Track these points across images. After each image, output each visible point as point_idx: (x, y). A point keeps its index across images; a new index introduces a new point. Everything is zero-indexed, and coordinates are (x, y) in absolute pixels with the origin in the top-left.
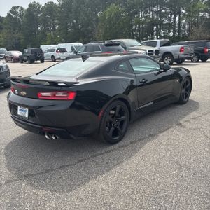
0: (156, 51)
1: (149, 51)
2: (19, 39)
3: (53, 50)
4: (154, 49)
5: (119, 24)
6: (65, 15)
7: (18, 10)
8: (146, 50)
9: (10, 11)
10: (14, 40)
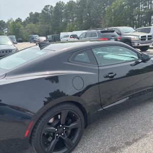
0: (148, 36)
1: (142, 37)
2: (49, 28)
3: (67, 36)
4: (147, 35)
5: (122, 15)
6: (81, 9)
7: (49, 8)
8: (139, 36)
9: (44, 9)
10: (45, 29)
